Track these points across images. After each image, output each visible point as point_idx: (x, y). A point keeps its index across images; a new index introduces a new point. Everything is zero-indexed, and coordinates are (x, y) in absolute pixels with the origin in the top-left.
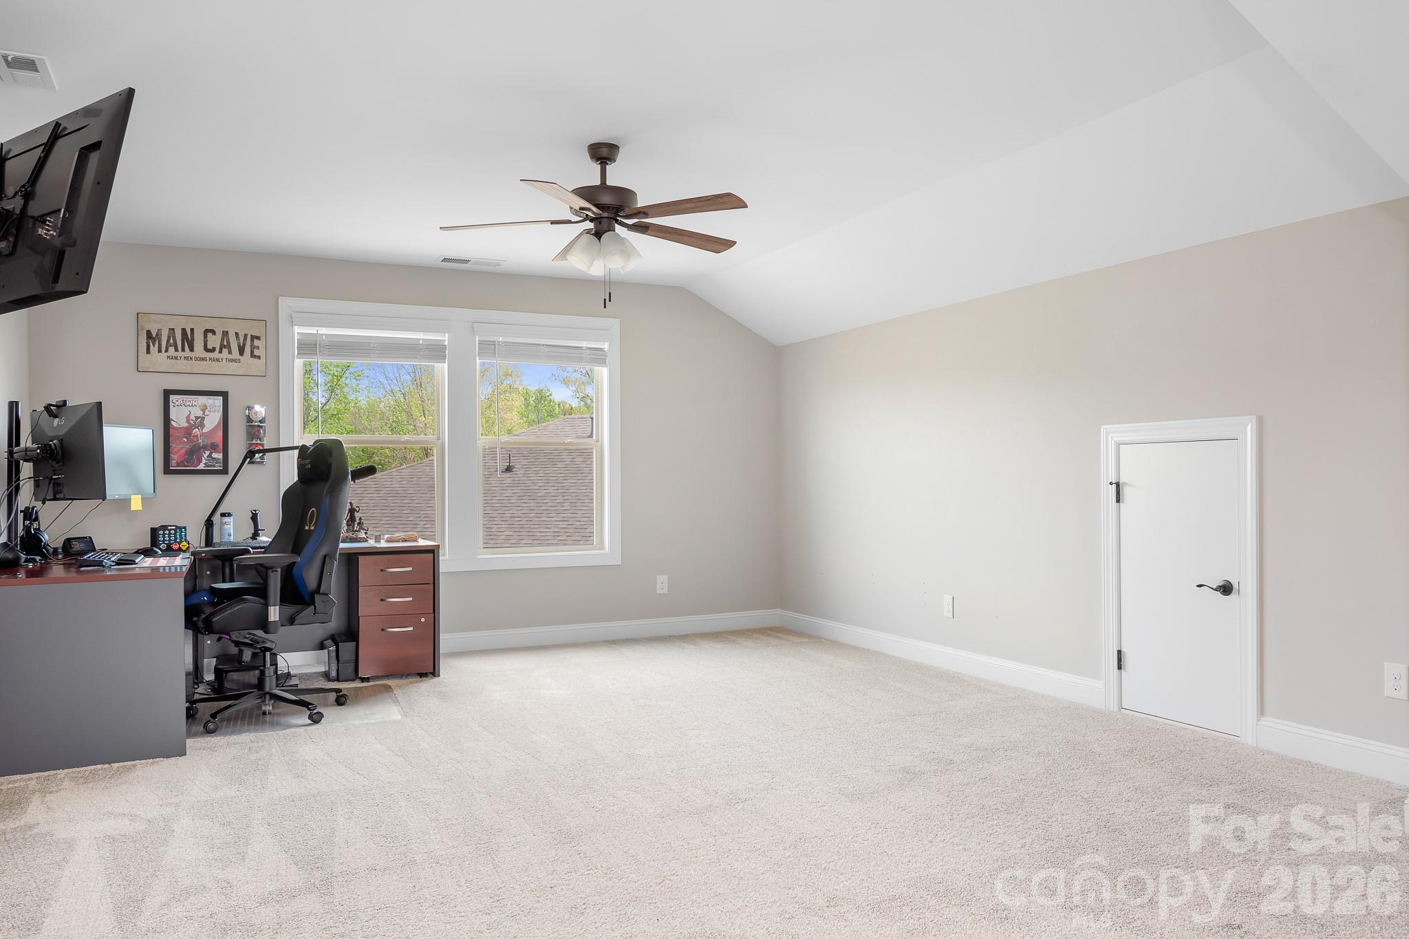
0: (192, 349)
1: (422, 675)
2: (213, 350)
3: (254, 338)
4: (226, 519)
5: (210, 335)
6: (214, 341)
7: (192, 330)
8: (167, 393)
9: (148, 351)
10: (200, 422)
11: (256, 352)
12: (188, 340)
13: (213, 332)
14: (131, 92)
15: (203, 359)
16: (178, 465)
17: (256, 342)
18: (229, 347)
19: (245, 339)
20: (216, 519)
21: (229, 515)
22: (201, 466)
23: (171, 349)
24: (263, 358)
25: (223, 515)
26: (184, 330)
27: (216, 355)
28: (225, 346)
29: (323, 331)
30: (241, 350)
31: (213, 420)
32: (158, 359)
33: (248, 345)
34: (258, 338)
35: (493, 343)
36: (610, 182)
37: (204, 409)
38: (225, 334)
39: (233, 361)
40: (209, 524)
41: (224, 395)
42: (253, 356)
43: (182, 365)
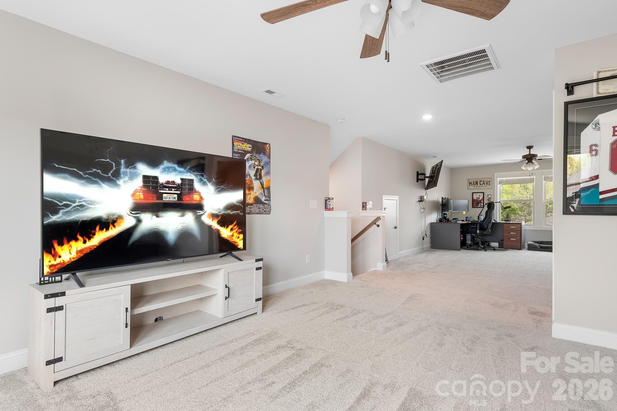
0: (477, 185)
1: (519, 249)
2: (481, 184)
3: (489, 181)
4: (481, 216)
5: (481, 182)
6: (482, 183)
7: (478, 181)
8: (473, 193)
9: (470, 186)
10: (479, 198)
11: (490, 184)
12: (477, 183)
13: (481, 181)
14: (443, 160)
15: (480, 186)
16: (475, 206)
17: (490, 182)
18: (484, 184)
19: (488, 182)
20: (480, 216)
21: (482, 215)
22: (479, 206)
23: (474, 185)
24: (491, 185)
25: (481, 215)
26: (476, 181)
27: (482, 185)
28: (484, 183)
29: (504, 178)
30: (487, 184)
31: (481, 198)
32: (471, 187)
33: (488, 183)
34: (490, 181)
35: (548, 177)
36: (531, 153)
37: (480, 195)
38: (484, 181)
39: (485, 186)
40: (478, 217)
41: (483, 193)
42: (489, 185)
43: (476, 188)
